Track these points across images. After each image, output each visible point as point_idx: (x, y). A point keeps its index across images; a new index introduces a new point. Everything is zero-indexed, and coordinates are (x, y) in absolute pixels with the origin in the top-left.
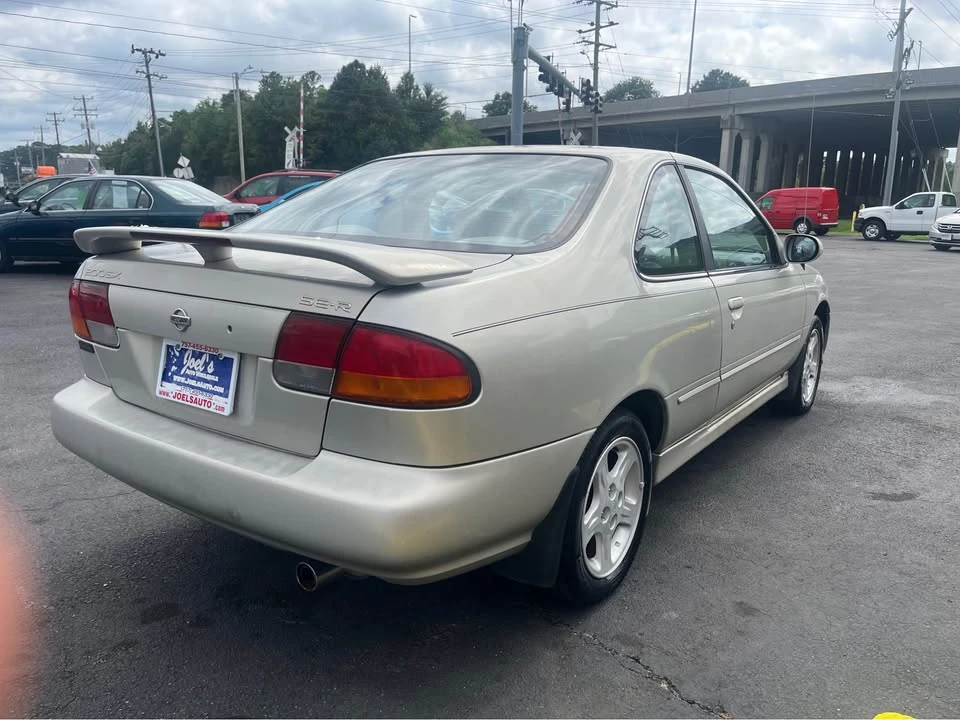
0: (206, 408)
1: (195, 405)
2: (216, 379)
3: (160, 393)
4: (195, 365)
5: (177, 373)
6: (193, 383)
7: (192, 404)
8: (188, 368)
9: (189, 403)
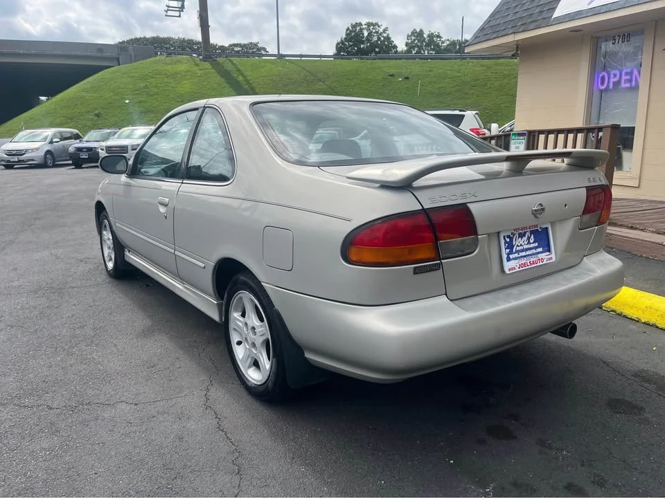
0: (541, 263)
1: (534, 265)
2: (536, 244)
3: (510, 270)
4: (521, 242)
5: (511, 252)
6: (524, 254)
7: (532, 266)
8: (517, 246)
9: (530, 267)
